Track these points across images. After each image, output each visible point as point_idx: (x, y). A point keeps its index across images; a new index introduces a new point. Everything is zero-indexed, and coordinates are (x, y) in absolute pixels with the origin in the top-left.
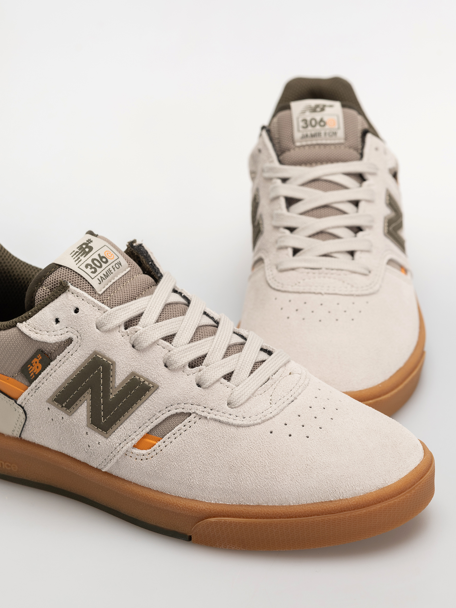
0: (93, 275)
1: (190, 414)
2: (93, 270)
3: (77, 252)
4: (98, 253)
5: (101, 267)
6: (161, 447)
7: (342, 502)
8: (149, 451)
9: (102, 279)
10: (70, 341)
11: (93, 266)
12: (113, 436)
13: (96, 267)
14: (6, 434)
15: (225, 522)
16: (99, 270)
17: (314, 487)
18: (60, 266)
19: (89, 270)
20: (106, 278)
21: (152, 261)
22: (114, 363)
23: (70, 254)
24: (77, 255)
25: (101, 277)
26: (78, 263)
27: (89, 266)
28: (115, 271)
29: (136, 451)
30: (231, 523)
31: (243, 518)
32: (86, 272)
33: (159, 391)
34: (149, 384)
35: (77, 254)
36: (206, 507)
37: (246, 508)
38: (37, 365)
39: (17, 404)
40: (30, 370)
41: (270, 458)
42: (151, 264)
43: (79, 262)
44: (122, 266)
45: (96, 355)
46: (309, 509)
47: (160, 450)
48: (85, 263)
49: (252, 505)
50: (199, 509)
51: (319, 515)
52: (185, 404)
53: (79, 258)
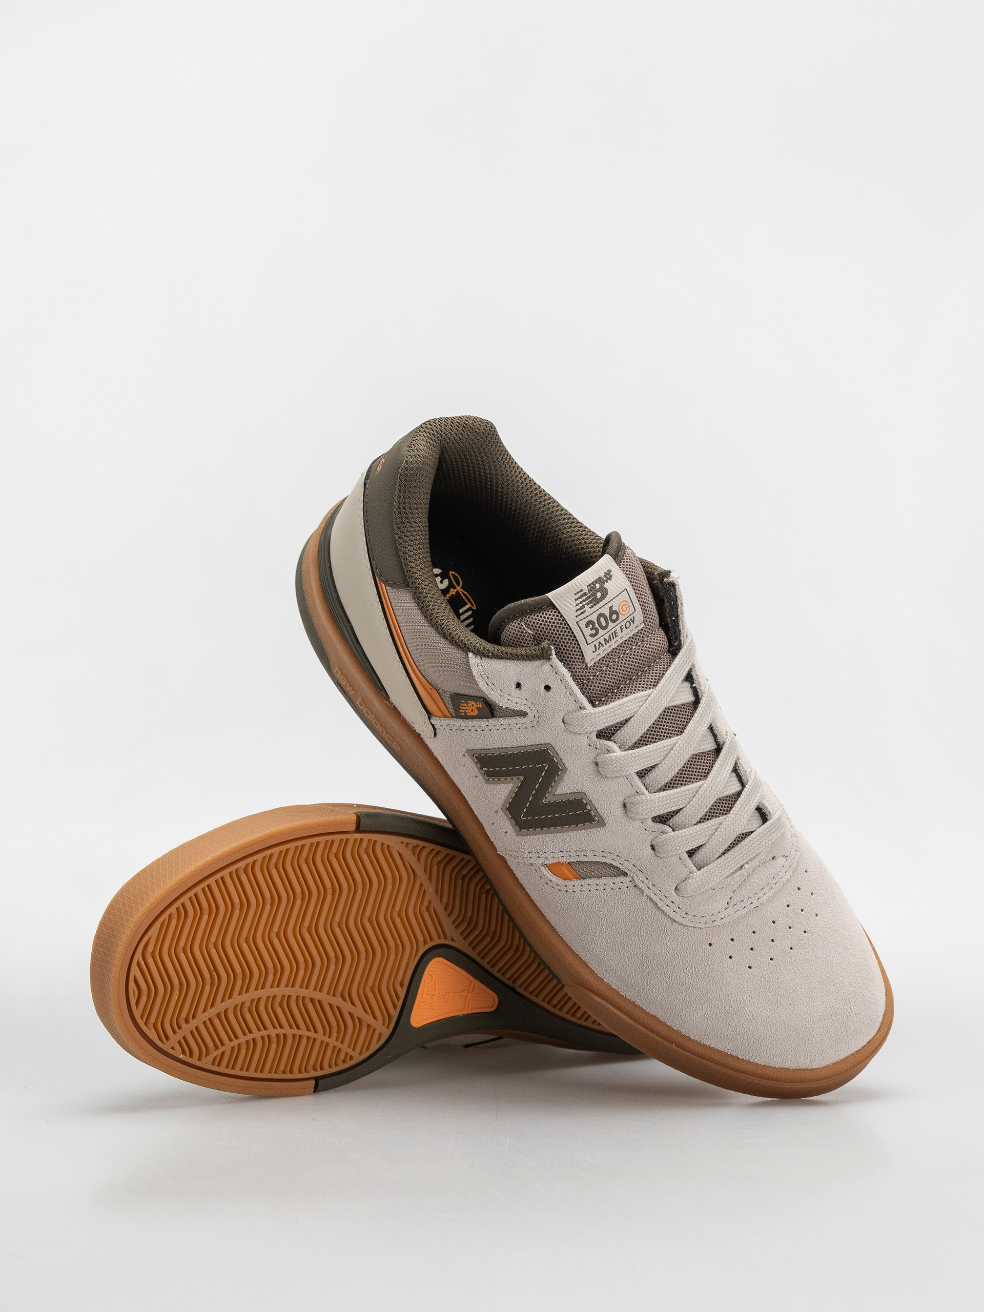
0: (590, 639)
1: (625, 874)
2: (594, 632)
3: (585, 594)
4: (610, 605)
5: (604, 628)
6: (576, 889)
7: (749, 1066)
8: (560, 881)
9: (599, 646)
10: (523, 714)
11: (597, 625)
12: (526, 839)
13: (599, 628)
14: (403, 716)
15: (609, 1009)
16: (601, 632)
17: (726, 1036)
18: (554, 607)
19: (588, 631)
20: (606, 644)
21: (677, 616)
22: (565, 770)
23: (575, 594)
24: (581, 602)
25: (600, 643)
26: (579, 615)
27: (591, 625)
28: (622, 632)
29: (545, 871)
30: (614, 1014)
31: (631, 1018)
32: (584, 633)
33: (602, 831)
34: (595, 816)
35: (584, 598)
36: (595, 982)
37: (639, 1012)
38: (472, 708)
39: (430, 721)
40: (462, 706)
41: (693, 978)
42: (674, 620)
43: (581, 614)
44: (634, 623)
45: (547, 749)
46: (709, 1054)
47: (572, 890)
48: (588, 619)
49: (648, 1011)
50: (586, 979)
51: (718, 1064)
52: (626, 860)
53: (583, 607)
